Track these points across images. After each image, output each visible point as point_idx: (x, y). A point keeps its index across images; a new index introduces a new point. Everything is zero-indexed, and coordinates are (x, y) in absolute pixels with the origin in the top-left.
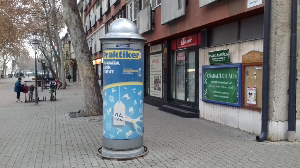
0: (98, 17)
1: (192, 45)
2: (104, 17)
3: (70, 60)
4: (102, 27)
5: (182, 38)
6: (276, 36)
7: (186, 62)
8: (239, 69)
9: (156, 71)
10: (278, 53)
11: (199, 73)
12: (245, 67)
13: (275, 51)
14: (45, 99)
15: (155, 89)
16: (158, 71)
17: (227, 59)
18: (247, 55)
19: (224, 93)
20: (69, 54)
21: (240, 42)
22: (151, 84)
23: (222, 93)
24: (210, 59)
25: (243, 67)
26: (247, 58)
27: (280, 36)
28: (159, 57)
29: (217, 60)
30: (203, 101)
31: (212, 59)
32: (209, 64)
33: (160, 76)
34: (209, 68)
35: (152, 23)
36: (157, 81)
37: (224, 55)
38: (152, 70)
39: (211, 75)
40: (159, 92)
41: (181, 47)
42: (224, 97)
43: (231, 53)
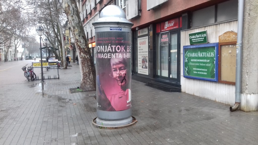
0: (93, 6)
1: (174, 28)
2: (98, 6)
3: (70, 43)
4: (97, 15)
5: (166, 22)
6: (249, 18)
7: (169, 43)
8: (216, 48)
9: (143, 52)
10: (251, 33)
11: (181, 53)
12: (221, 46)
13: (249, 31)
14: (49, 78)
15: (143, 67)
16: (145, 52)
17: (205, 40)
18: (223, 35)
19: (203, 70)
20: (69, 38)
21: (217, 24)
22: (139, 63)
23: (201, 69)
24: (191, 40)
25: (220, 46)
26: (223, 38)
27: (253, 17)
28: (146, 39)
29: (196, 40)
30: (184, 77)
31: (192, 40)
32: (190, 45)
33: (147, 56)
34: (189, 47)
35: (139, 9)
36: (144, 61)
37: (203, 36)
38: (140, 51)
39: (191, 54)
40: (146, 70)
41: (164, 30)
42: (203, 73)
43: (209, 33)
